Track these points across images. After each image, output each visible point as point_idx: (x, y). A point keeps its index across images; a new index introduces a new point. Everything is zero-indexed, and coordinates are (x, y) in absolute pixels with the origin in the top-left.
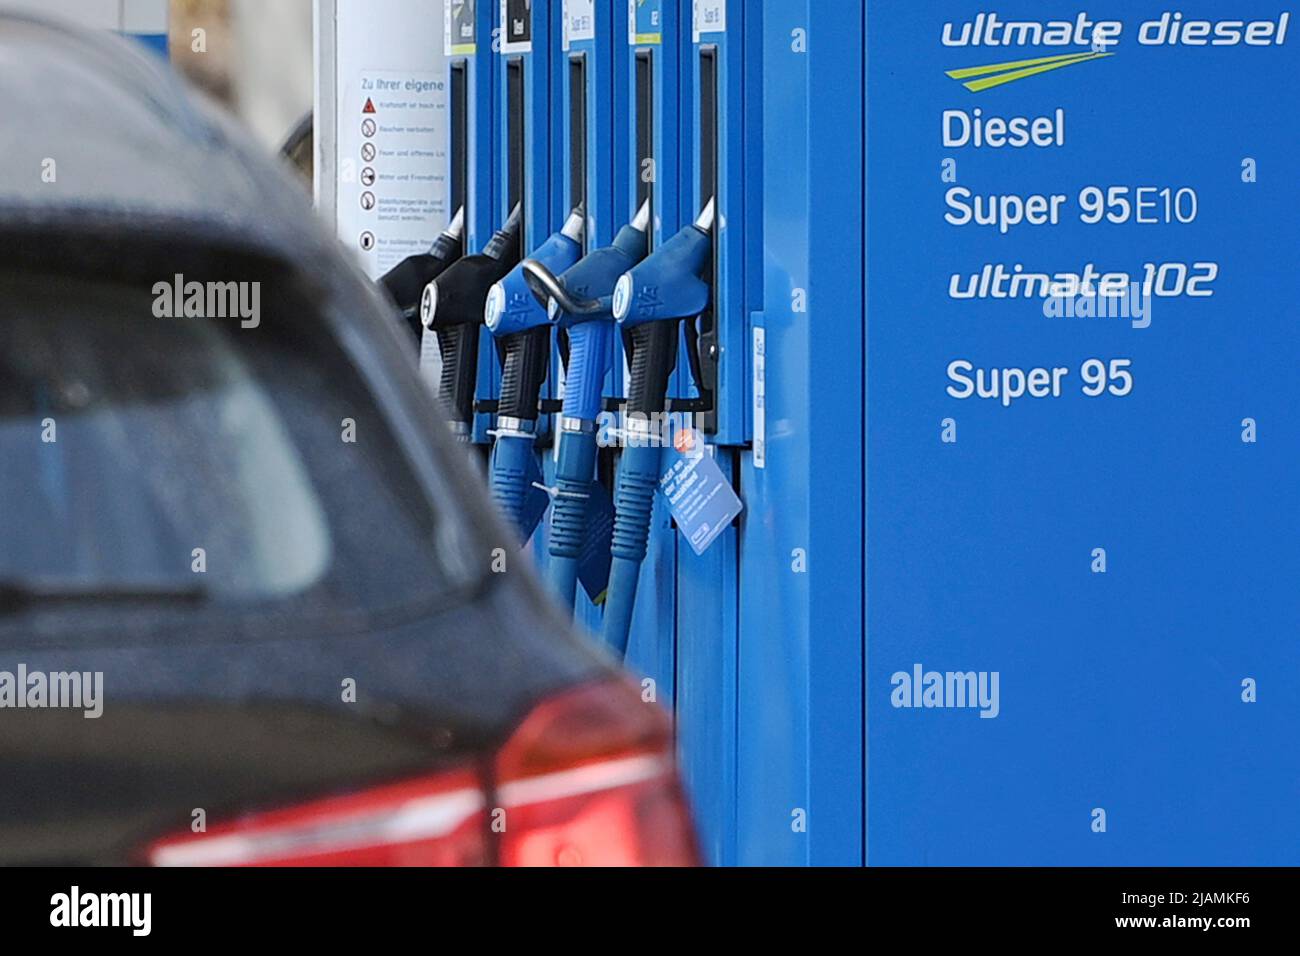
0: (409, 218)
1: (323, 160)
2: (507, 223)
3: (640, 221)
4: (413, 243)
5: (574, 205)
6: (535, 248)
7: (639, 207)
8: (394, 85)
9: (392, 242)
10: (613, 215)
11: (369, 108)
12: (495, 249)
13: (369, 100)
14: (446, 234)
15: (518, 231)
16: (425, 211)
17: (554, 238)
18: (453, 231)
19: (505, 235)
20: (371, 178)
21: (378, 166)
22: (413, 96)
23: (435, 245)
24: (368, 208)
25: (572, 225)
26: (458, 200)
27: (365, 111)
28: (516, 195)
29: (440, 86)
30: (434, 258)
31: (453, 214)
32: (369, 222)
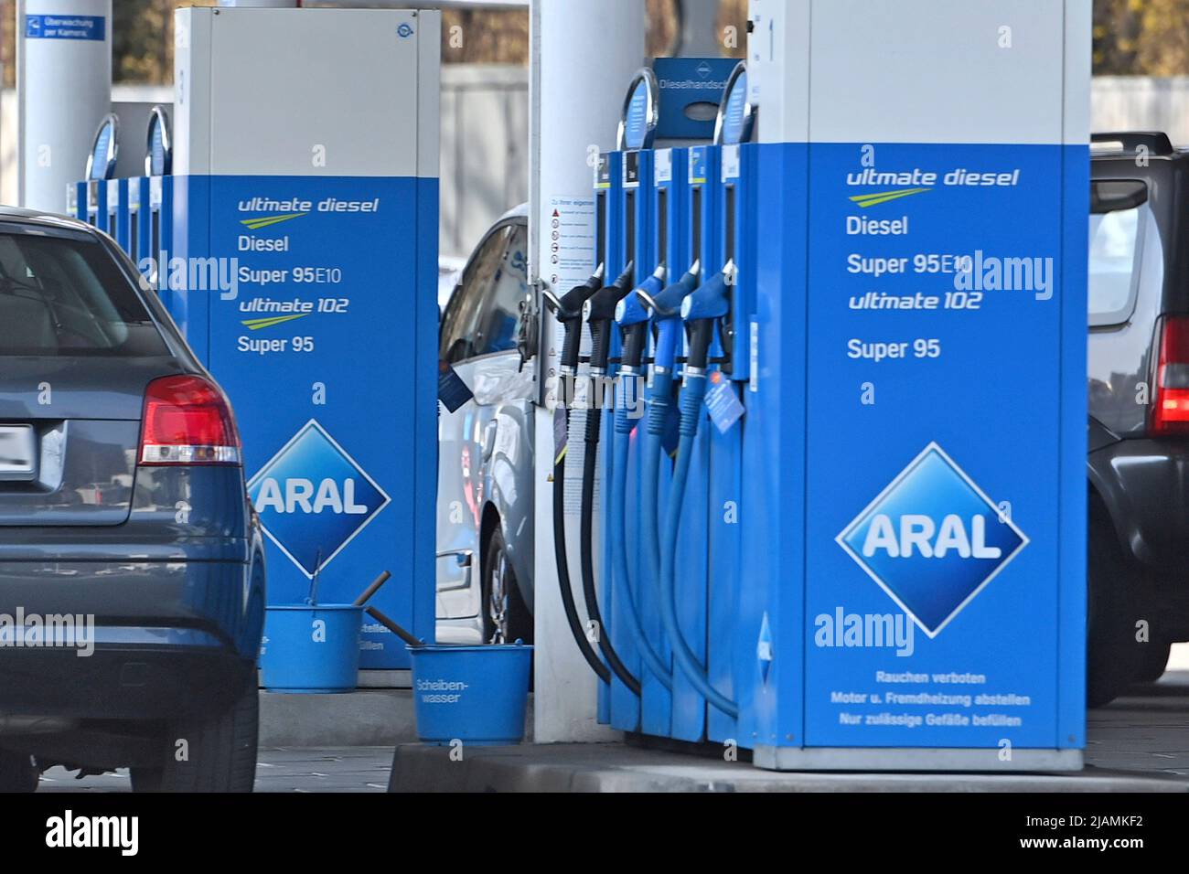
0: (575, 268)
1: (533, 238)
2: (625, 271)
3: (694, 270)
4: (577, 280)
5: (660, 261)
6: (641, 282)
7: (694, 262)
8: (568, 203)
9: (567, 280)
10: (680, 267)
11: (556, 214)
12: (619, 283)
13: (556, 211)
14: (594, 276)
15: (631, 274)
16: (583, 264)
17: (650, 279)
18: (597, 275)
19: (624, 277)
20: (556, 248)
21: (560, 242)
22: (577, 208)
23: (588, 281)
24: (555, 263)
25: (659, 272)
26: (600, 259)
27: (553, 216)
28: (630, 256)
29: (591, 203)
30: (588, 288)
31: (598, 265)
32: (556, 269)
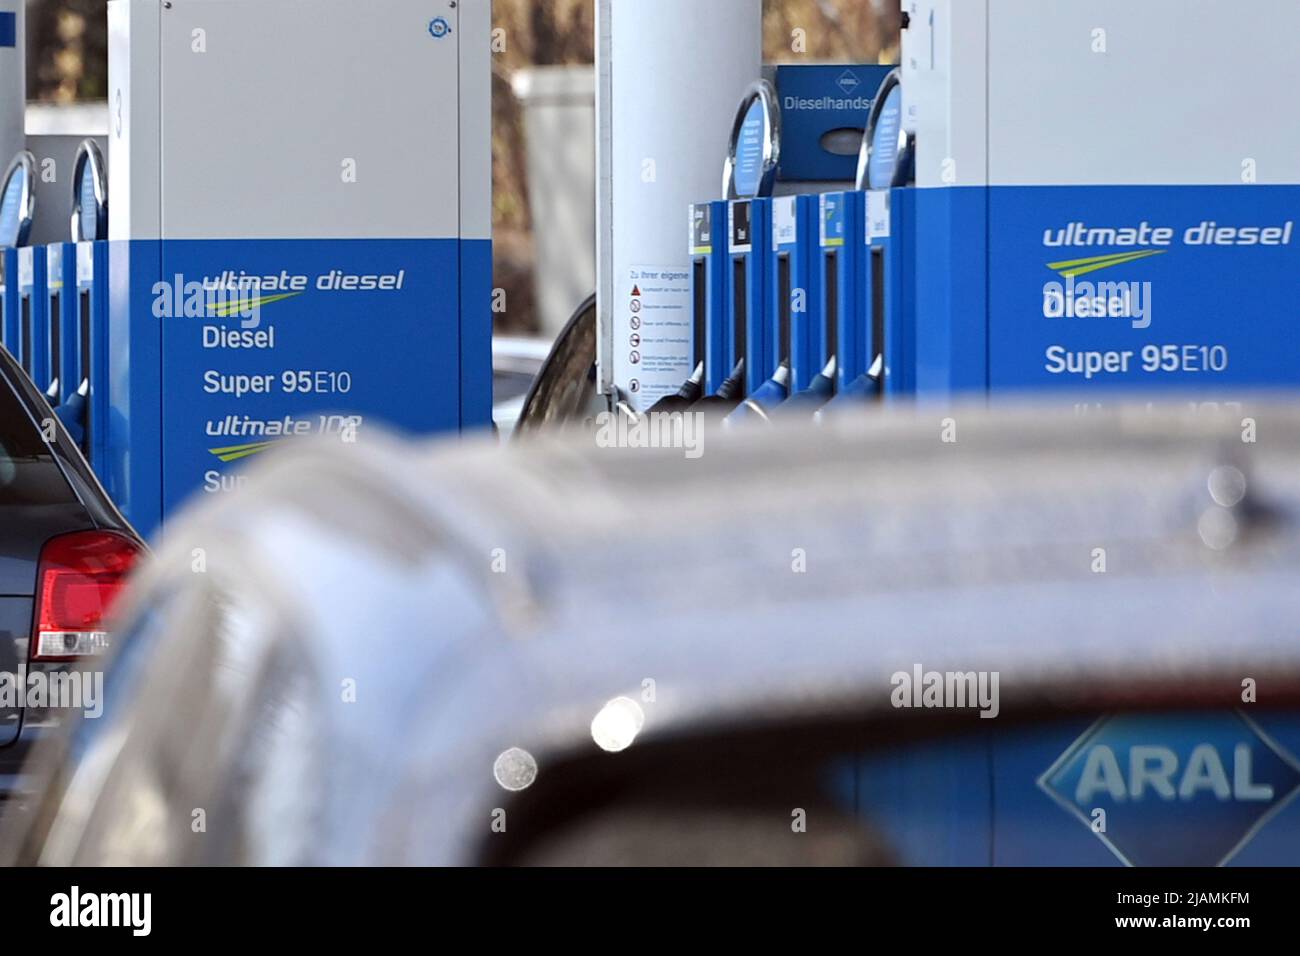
0: (663, 370)
1: (603, 329)
2: (733, 373)
3: (828, 370)
4: (667, 387)
5: (782, 359)
6: (754, 390)
8: (654, 276)
9: (652, 387)
10: (810, 367)
11: (636, 292)
12: (725, 391)
13: (636, 287)
14: (690, 380)
15: (742, 377)
16: (676, 364)
17: (767, 384)
18: (695, 378)
19: (732, 381)
20: (637, 341)
21: (642, 332)
22: (666, 283)
23: (682, 388)
24: (635, 362)
25: (780, 374)
26: (699, 356)
27: (633, 294)
28: (740, 352)
29: (686, 276)
30: (681, 397)
31: (696, 366)
32: (636, 372)
